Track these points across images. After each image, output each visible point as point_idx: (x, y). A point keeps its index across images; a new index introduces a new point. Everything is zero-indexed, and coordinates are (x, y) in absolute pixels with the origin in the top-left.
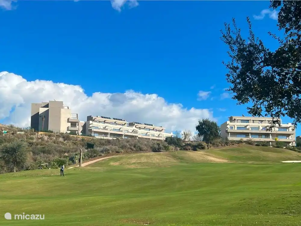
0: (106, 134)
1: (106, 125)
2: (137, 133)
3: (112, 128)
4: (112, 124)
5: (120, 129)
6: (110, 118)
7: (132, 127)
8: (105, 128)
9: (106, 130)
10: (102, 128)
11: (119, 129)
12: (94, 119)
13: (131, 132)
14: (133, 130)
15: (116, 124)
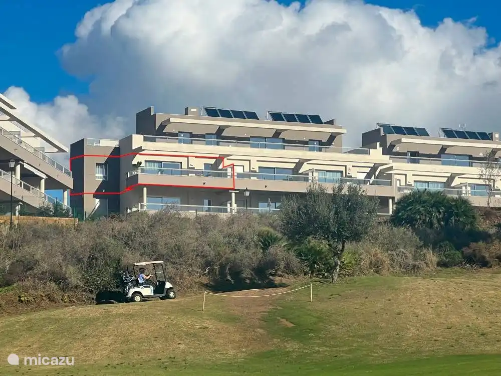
0: (219, 196)
1: (223, 149)
2: (390, 184)
3: (255, 166)
4: (257, 146)
5: (299, 164)
6: (252, 116)
7: (368, 153)
8: (215, 166)
9: (219, 175)
10: (199, 165)
11: (292, 166)
12: (163, 126)
13: (362, 177)
14: (374, 169)
15: (284, 141)
